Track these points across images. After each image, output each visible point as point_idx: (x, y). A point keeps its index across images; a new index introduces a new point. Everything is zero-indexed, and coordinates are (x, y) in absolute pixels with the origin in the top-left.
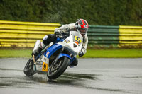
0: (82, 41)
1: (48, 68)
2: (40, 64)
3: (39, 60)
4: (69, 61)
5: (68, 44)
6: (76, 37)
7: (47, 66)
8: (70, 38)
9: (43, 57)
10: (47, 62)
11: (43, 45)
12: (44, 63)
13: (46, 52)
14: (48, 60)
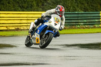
0: (60, 20)
2: (34, 39)
3: (33, 36)
4: (53, 35)
6: (56, 18)
7: (39, 39)
8: (52, 19)
9: (36, 34)
11: (35, 26)
12: (37, 38)
13: (37, 30)
14: (39, 36)
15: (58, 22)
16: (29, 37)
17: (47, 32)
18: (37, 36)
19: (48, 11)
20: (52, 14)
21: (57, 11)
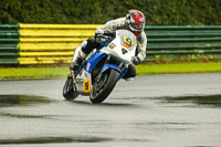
1: (91, 87)
2: (80, 82)
3: (78, 77)
4: (118, 74)
6: (125, 38)
7: (90, 83)
8: (117, 41)
9: (84, 72)
10: (89, 78)
11: (82, 54)
12: (85, 80)
13: (86, 64)
14: (89, 75)
15: (130, 45)
16: (71, 78)
17: (105, 68)
18: (85, 76)
19: (111, 23)
20: (118, 28)
21: (128, 21)
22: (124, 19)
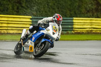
2: (27, 46)
3: (26, 43)
4: (50, 44)
5: (49, 32)
6: (54, 27)
7: (33, 48)
8: (50, 28)
10: (33, 45)
11: (29, 32)
12: (31, 45)
15: (56, 31)
16: (21, 44)
17: (43, 40)
21: (54, 19)
22: (52, 18)
